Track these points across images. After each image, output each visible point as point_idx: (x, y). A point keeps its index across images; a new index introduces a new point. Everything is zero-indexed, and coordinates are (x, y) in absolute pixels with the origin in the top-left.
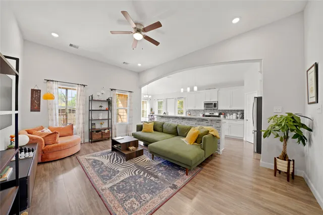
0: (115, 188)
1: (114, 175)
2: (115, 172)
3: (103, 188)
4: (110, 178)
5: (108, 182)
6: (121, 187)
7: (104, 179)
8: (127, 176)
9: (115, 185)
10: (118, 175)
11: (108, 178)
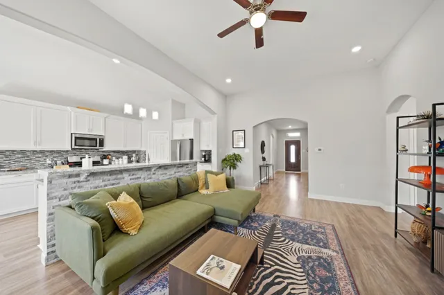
0: (321, 244)
1: (310, 257)
2: (304, 261)
3: (335, 254)
4: (319, 258)
5: (325, 256)
6: (315, 241)
7: (329, 264)
8: (296, 245)
9: (320, 246)
10: (304, 254)
11: (322, 260)
